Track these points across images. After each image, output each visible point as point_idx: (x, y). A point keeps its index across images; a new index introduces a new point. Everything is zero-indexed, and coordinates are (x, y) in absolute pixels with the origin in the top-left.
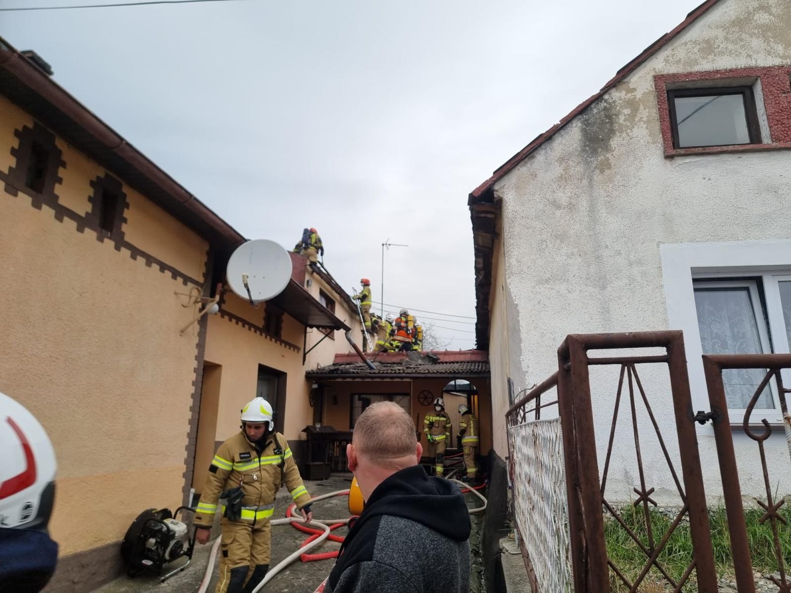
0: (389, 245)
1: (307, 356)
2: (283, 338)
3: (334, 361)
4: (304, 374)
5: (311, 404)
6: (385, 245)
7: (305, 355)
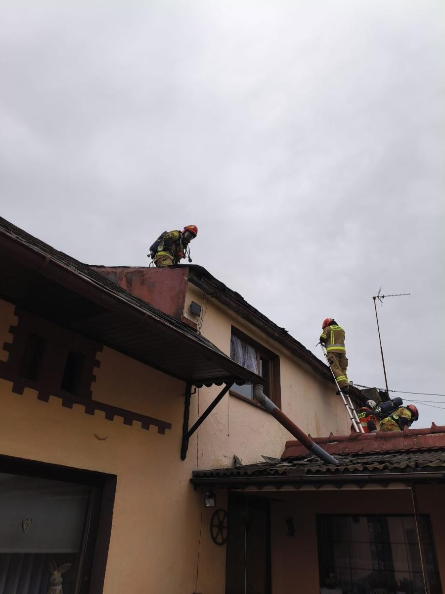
0: (383, 297)
1: (192, 439)
2: (95, 397)
3: (284, 453)
4: (189, 476)
5: (214, 540)
6: (377, 298)
7: (187, 435)
